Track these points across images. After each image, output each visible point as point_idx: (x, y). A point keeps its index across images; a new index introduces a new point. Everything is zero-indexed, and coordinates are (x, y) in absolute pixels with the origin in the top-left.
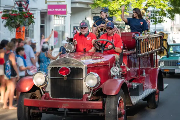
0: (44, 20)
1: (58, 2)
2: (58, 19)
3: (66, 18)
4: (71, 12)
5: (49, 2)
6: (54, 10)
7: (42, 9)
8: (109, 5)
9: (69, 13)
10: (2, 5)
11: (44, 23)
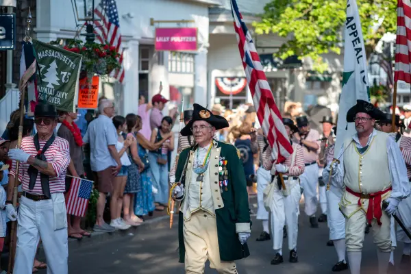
0: (147, 62)
1: (178, 22)
2: (178, 59)
3: (197, 57)
4: (208, 45)
5: (159, 22)
6: (170, 39)
7: (143, 38)
8: (296, 29)
9: (204, 47)
10: (52, 29)
11: (147, 69)
